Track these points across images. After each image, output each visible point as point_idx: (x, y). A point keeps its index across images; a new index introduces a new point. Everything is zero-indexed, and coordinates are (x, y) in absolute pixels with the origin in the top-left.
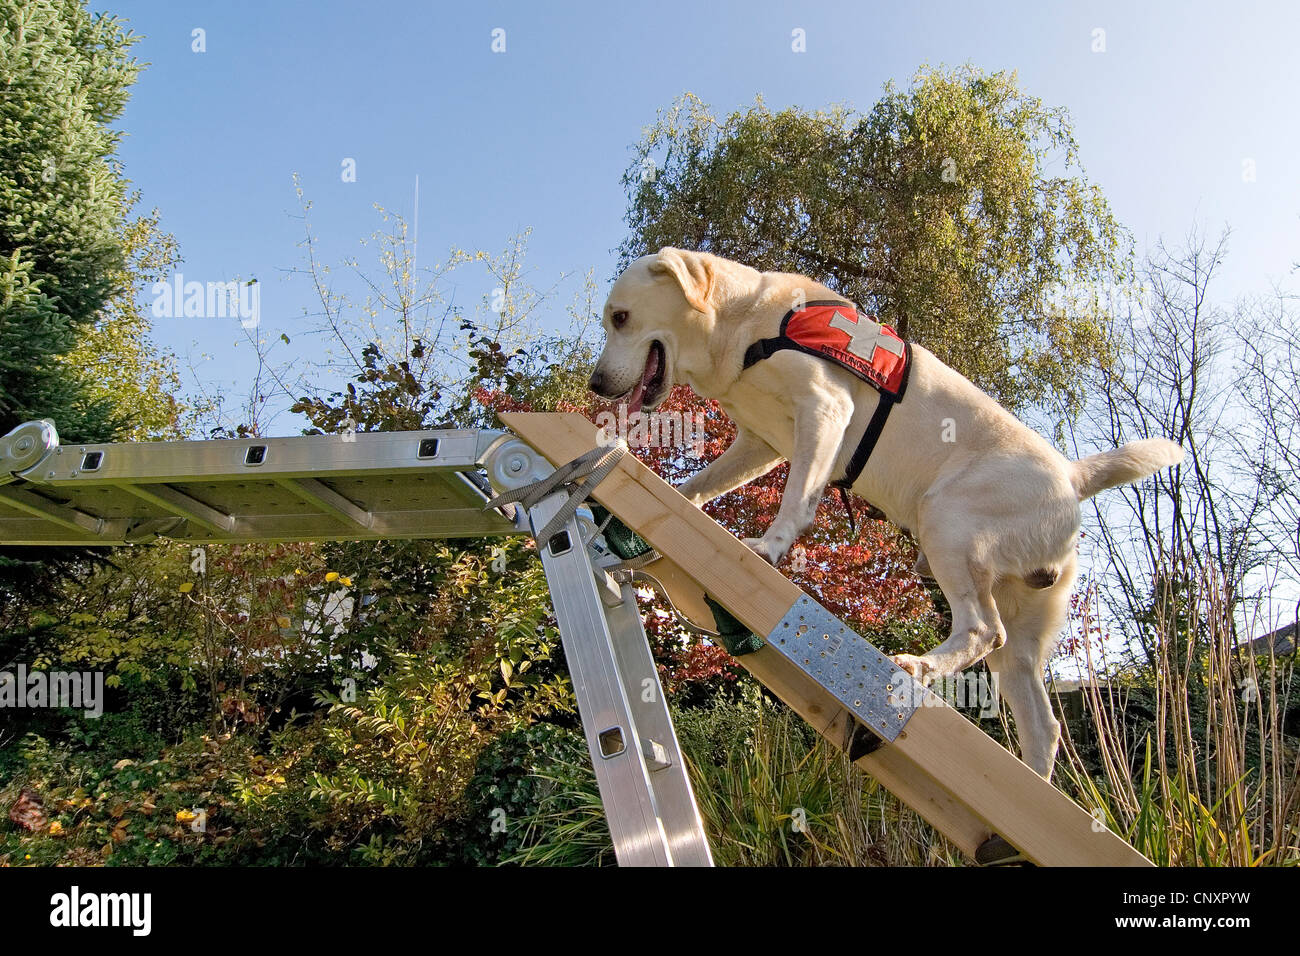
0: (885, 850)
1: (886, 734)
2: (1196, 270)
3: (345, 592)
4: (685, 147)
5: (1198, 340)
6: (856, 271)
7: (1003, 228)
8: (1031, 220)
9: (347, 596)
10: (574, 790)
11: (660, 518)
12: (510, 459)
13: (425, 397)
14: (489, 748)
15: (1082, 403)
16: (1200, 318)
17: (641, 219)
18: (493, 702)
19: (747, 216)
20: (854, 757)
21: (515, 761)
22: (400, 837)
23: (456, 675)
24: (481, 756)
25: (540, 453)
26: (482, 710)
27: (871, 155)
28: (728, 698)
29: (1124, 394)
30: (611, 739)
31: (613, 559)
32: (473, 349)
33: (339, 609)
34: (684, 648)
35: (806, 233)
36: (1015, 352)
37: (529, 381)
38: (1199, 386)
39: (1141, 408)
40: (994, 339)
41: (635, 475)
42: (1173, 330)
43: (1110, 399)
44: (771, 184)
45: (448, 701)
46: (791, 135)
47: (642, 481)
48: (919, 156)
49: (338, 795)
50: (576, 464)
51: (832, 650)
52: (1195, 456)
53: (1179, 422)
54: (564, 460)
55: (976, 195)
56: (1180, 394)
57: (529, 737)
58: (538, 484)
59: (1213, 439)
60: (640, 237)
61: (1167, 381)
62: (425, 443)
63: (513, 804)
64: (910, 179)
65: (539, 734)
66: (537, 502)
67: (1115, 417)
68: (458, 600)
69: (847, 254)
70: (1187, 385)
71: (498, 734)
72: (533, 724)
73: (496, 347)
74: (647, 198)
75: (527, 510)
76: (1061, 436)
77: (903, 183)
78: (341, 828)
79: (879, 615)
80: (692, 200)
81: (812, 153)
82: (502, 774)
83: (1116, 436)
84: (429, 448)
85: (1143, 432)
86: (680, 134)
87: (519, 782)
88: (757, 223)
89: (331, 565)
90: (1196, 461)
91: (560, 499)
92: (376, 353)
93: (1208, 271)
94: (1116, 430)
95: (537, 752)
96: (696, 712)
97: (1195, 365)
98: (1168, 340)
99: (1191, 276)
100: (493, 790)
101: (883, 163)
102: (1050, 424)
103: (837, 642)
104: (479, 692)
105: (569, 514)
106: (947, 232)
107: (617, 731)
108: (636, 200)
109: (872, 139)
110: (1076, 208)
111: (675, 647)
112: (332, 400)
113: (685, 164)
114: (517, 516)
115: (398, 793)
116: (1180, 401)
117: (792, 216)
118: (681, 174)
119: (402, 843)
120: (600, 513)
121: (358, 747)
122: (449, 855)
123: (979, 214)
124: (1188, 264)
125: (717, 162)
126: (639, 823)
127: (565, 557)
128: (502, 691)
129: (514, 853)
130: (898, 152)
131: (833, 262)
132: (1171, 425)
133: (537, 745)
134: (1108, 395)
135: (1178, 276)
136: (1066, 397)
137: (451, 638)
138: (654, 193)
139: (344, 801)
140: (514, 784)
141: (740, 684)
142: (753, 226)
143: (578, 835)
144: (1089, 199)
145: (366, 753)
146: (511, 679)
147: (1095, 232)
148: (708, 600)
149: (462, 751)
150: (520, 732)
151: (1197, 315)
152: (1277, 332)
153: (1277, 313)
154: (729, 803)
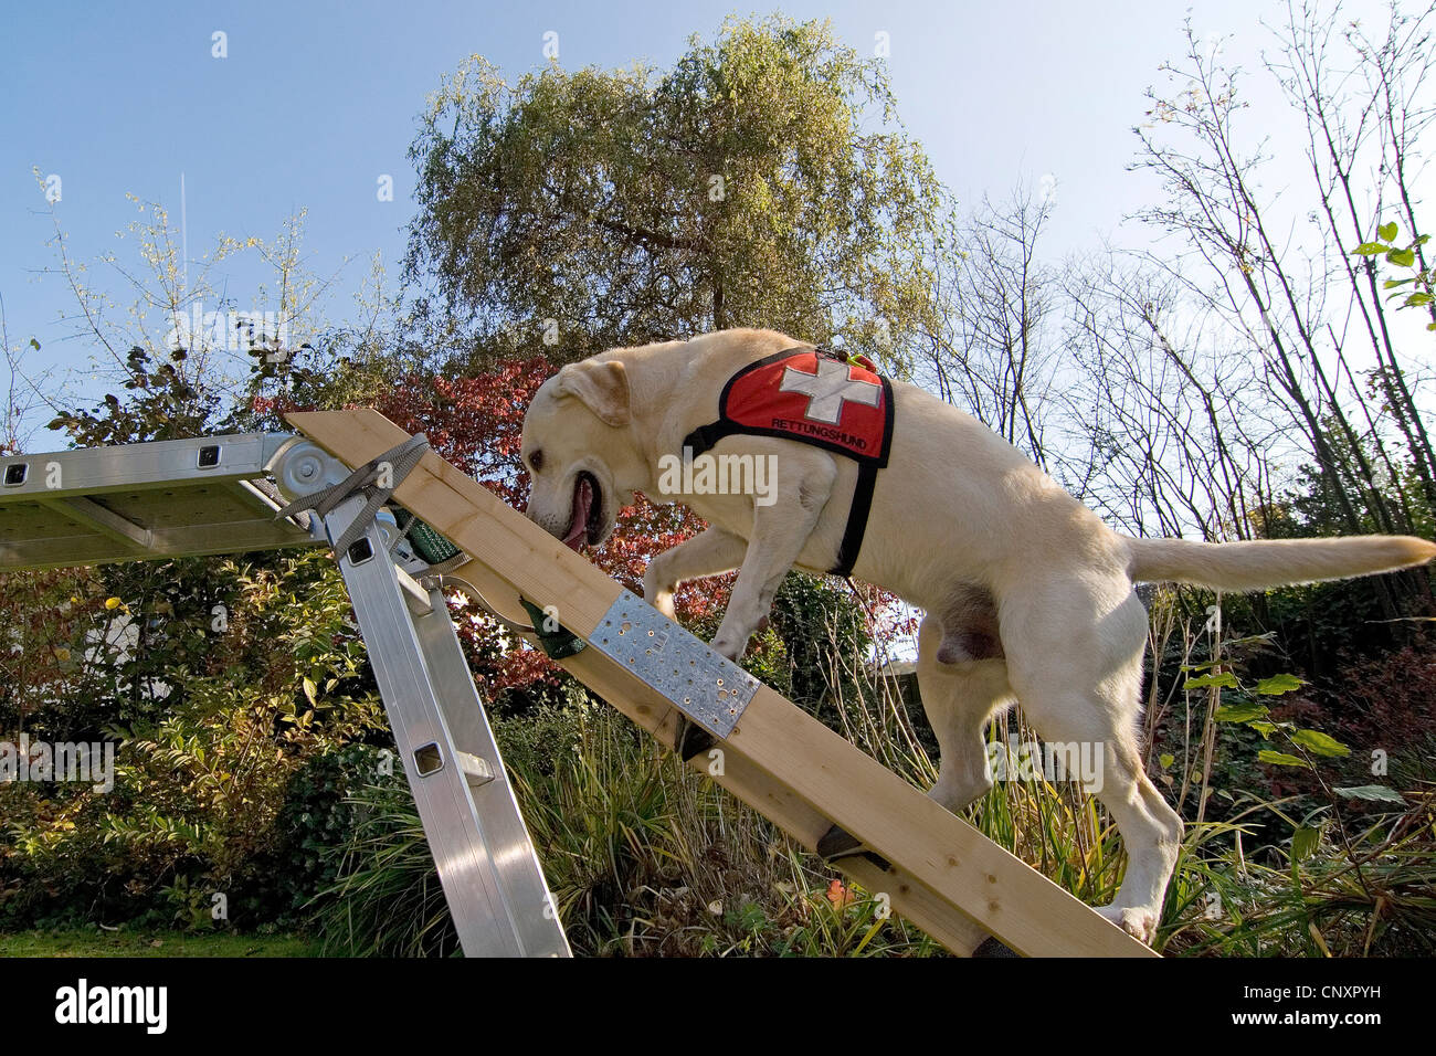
0: (724, 851)
1: (719, 731)
2: (1024, 224)
3: (128, 617)
4: (474, 113)
5: (1028, 299)
6: (666, 242)
7: (820, 190)
8: (850, 180)
9: (131, 622)
10: (393, 812)
11: (467, 518)
12: (300, 463)
13: (201, 403)
14: (298, 775)
15: (910, 372)
16: (1028, 277)
17: (431, 195)
18: (299, 725)
19: (548, 188)
20: (686, 758)
21: (328, 786)
22: (206, 876)
23: (255, 698)
24: (290, 783)
25: (334, 455)
26: (288, 734)
27: (677, 115)
28: (553, 704)
29: (953, 360)
30: (427, 756)
31: (420, 565)
32: (252, 348)
33: (123, 635)
34: (502, 654)
35: (611, 203)
36: (838, 320)
38: (1030, 349)
39: (971, 374)
40: (817, 308)
41: (437, 473)
42: (1001, 291)
43: (938, 364)
44: (570, 150)
45: (249, 727)
46: (589, 98)
47: (446, 479)
48: (728, 115)
49: (135, 836)
50: (373, 465)
51: (657, 647)
52: (1028, 422)
53: (1011, 387)
54: (360, 462)
55: (790, 154)
56: (1010, 356)
57: (341, 759)
58: (332, 489)
59: (1045, 403)
60: (432, 214)
61: (997, 345)
62: (204, 452)
63: (328, 832)
64: (720, 141)
65: (351, 756)
66: (332, 509)
67: (944, 384)
68: (254, 618)
69: (656, 225)
70: (1017, 347)
71: (307, 758)
72: (345, 745)
74: (436, 172)
75: (322, 518)
77: (712, 144)
78: (142, 871)
79: (708, 606)
80: (483, 173)
81: (613, 116)
82: (313, 800)
84: (209, 457)
85: (974, 399)
86: (468, 100)
87: (333, 808)
88: (558, 194)
89: (111, 592)
90: (1029, 426)
91: (357, 505)
92: (144, 356)
93: (1035, 226)
95: (351, 774)
96: (519, 721)
97: (1025, 327)
98: (996, 302)
99: (1017, 233)
100: (305, 818)
101: (690, 124)
103: (663, 639)
104: (283, 715)
105: (368, 519)
106: (761, 196)
107: (433, 748)
108: (426, 174)
109: (676, 98)
110: (895, 166)
111: (493, 654)
112: (98, 411)
113: (475, 133)
114: (311, 525)
115: (201, 829)
116: (1011, 364)
117: (595, 186)
118: (472, 143)
119: (209, 882)
120: (402, 515)
121: (153, 783)
122: (263, 890)
123: (795, 175)
124: (1014, 220)
125: (511, 130)
126: (462, 841)
127: (367, 566)
128: (308, 713)
129: (332, 882)
130: (706, 112)
131: (641, 233)
132: (1002, 390)
133: (350, 767)
134: (936, 361)
135: (1005, 233)
136: (893, 365)
137: (249, 659)
138: (444, 166)
139: (143, 842)
140: (328, 811)
141: (564, 688)
142: (553, 197)
143: (400, 859)
144: (909, 156)
145: (163, 788)
146: (317, 699)
147: (917, 191)
148: (523, 601)
149: (269, 779)
150: (331, 755)
151: (1025, 272)
152: (1108, 288)
153: (1107, 268)
154: (559, 814)
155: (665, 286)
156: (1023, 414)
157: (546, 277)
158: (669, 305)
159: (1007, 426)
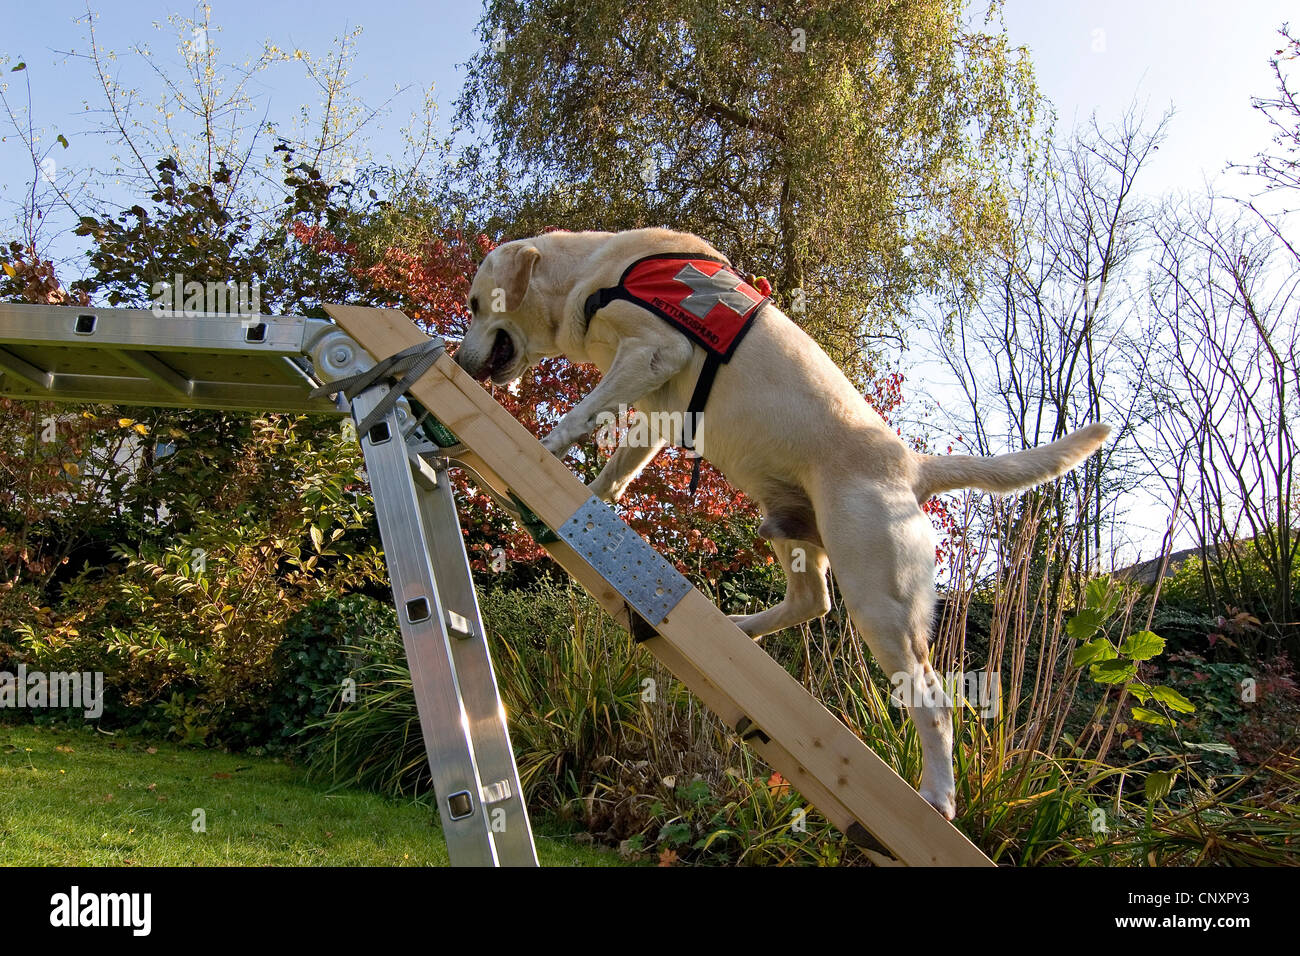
2: (1128, 155)
3: (137, 441)
5: (1117, 235)
6: (744, 122)
9: (139, 446)
10: (386, 662)
14: (296, 617)
15: (979, 295)
16: (1124, 209)
18: (303, 569)
21: (326, 630)
22: (202, 697)
23: (263, 537)
24: (288, 623)
26: (291, 576)
28: (555, 582)
29: (1026, 290)
31: (430, 446)
32: (290, 176)
36: (912, 230)
37: (356, 219)
38: (1108, 288)
39: (1041, 307)
40: (890, 215)
45: (253, 564)
49: (136, 651)
50: (397, 359)
52: (1090, 364)
53: (1079, 326)
54: (384, 355)
56: (1085, 294)
57: (342, 606)
61: (1075, 279)
63: (322, 672)
65: (352, 604)
67: (1011, 313)
68: (266, 459)
69: (734, 98)
71: (308, 601)
72: (345, 594)
73: (315, 174)
76: (950, 330)
78: (139, 685)
82: (310, 641)
83: (1009, 336)
87: (330, 651)
89: (122, 411)
90: (1090, 370)
92: (175, 168)
93: (1140, 157)
94: (1010, 331)
95: (349, 622)
96: (519, 595)
97: (1108, 264)
98: (1084, 234)
99: (1121, 161)
100: (301, 656)
102: (939, 317)
104: (288, 557)
106: (842, 90)
107: (423, 602)
111: (504, 526)
112: (124, 220)
115: (200, 654)
116: (1085, 301)
119: (205, 703)
120: (417, 408)
121: (155, 605)
122: (254, 717)
124: (1120, 147)
127: (384, 446)
128: (312, 558)
129: (321, 717)
132: (1069, 329)
133: (349, 615)
134: (1008, 288)
135: (1105, 158)
136: (962, 285)
137: (257, 497)
139: (142, 658)
140: (324, 652)
142: (627, 51)
143: (387, 705)
145: (165, 611)
146: (322, 547)
147: (1014, 102)
149: (269, 616)
150: (332, 601)
151: (1119, 206)
152: (1201, 236)
153: (1205, 215)
155: (734, 166)
156: (1086, 357)
157: (609, 139)
158: (734, 189)
159: (1067, 366)
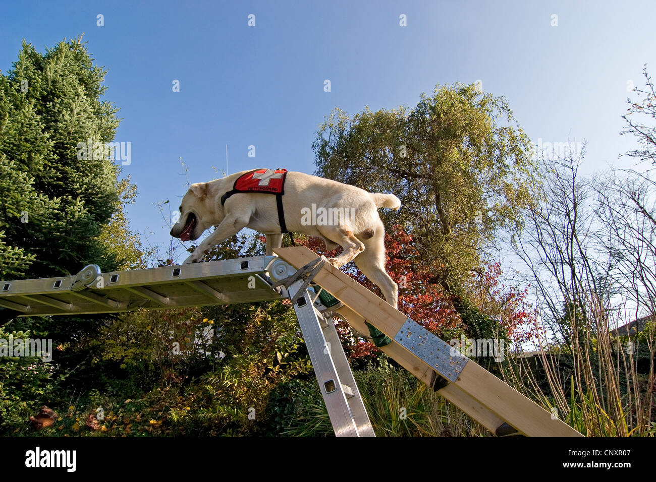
0: (451, 431)
1: (450, 379)
2: (572, 162)
3: (211, 326)
4: (337, 130)
5: (576, 193)
6: (415, 176)
7: (480, 151)
8: (493, 147)
9: (212, 328)
11: (343, 289)
12: (278, 268)
13: (239, 244)
14: (274, 390)
15: (523, 226)
16: (576, 183)
17: (321, 162)
18: (274, 370)
19: (366, 157)
20: (435, 390)
21: (285, 396)
22: (239, 429)
23: (258, 359)
24: (270, 394)
25: (290, 264)
26: (270, 374)
27: (418, 125)
28: (374, 365)
29: (543, 220)
30: (330, 385)
31: (323, 307)
33: (209, 333)
34: (352, 344)
35: (392, 162)
38: (578, 214)
39: (551, 226)
40: (480, 200)
41: (330, 271)
42: (563, 190)
43: (536, 222)
44: (375, 142)
45: (255, 371)
46: (381, 121)
48: (439, 124)
50: (305, 267)
51: (423, 342)
53: (570, 231)
54: (300, 266)
55: (466, 138)
56: (569, 218)
57: (291, 385)
58: (290, 277)
59: (587, 238)
60: (321, 170)
61: (563, 213)
62: (243, 263)
64: (436, 134)
65: (294, 384)
66: (290, 285)
67: (539, 231)
68: (256, 327)
69: (410, 169)
70: (572, 214)
71: (277, 384)
72: (291, 379)
74: (323, 154)
75: (287, 289)
76: (514, 241)
77: (433, 136)
78: (215, 426)
79: (437, 326)
80: (341, 153)
81: (391, 127)
82: (280, 401)
83: (541, 240)
84: (245, 265)
85: (553, 237)
86: (334, 126)
87: (287, 405)
88: (370, 159)
89: (204, 316)
90: (580, 248)
91: (300, 283)
93: (577, 162)
94: (540, 237)
95: (294, 391)
96: (360, 372)
97: (575, 205)
98: (561, 195)
99: (569, 164)
100: (276, 409)
101: (423, 128)
102: (509, 236)
103: (425, 339)
104: (268, 366)
106: (455, 154)
107: (332, 381)
108: (318, 155)
109: (417, 119)
110: (513, 139)
111: (349, 344)
113: (337, 138)
114: (281, 291)
115: (237, 411)
116: (570, 222)
117: (385, 155)
118: (336, 142)
119: (241, 432)
121: (220, 392)
122: (261, 436)
123: (468, 146)
124: (567, 159)
125: (351, 136)
126: (345, 421)
127: (304, 308)
128: (278, 366)
130: (429, 123)
131: (404, 173)
132: (566, 233)
133: (294, 388)
134: (535, 221)
135: (563, 165)
136: (515, 223)
137: (255, 343)
138: (325, 151)
139: (215, 417)
140: (285, 405)
141: (378, 359)
142: (368, 161)
144: (518, 135)
145: (224, 394)
146: (281, 361)
147: (523, 149)
148: (366, 322)
149: (263, 392)
150: (286, 383)
151: (574, 181)
152: (613, 186)
153: (613, 178)
154: (378, 412)
155: (415, 194)
156: (576, 243)
158: (417, 201)
159: (569, 248)
